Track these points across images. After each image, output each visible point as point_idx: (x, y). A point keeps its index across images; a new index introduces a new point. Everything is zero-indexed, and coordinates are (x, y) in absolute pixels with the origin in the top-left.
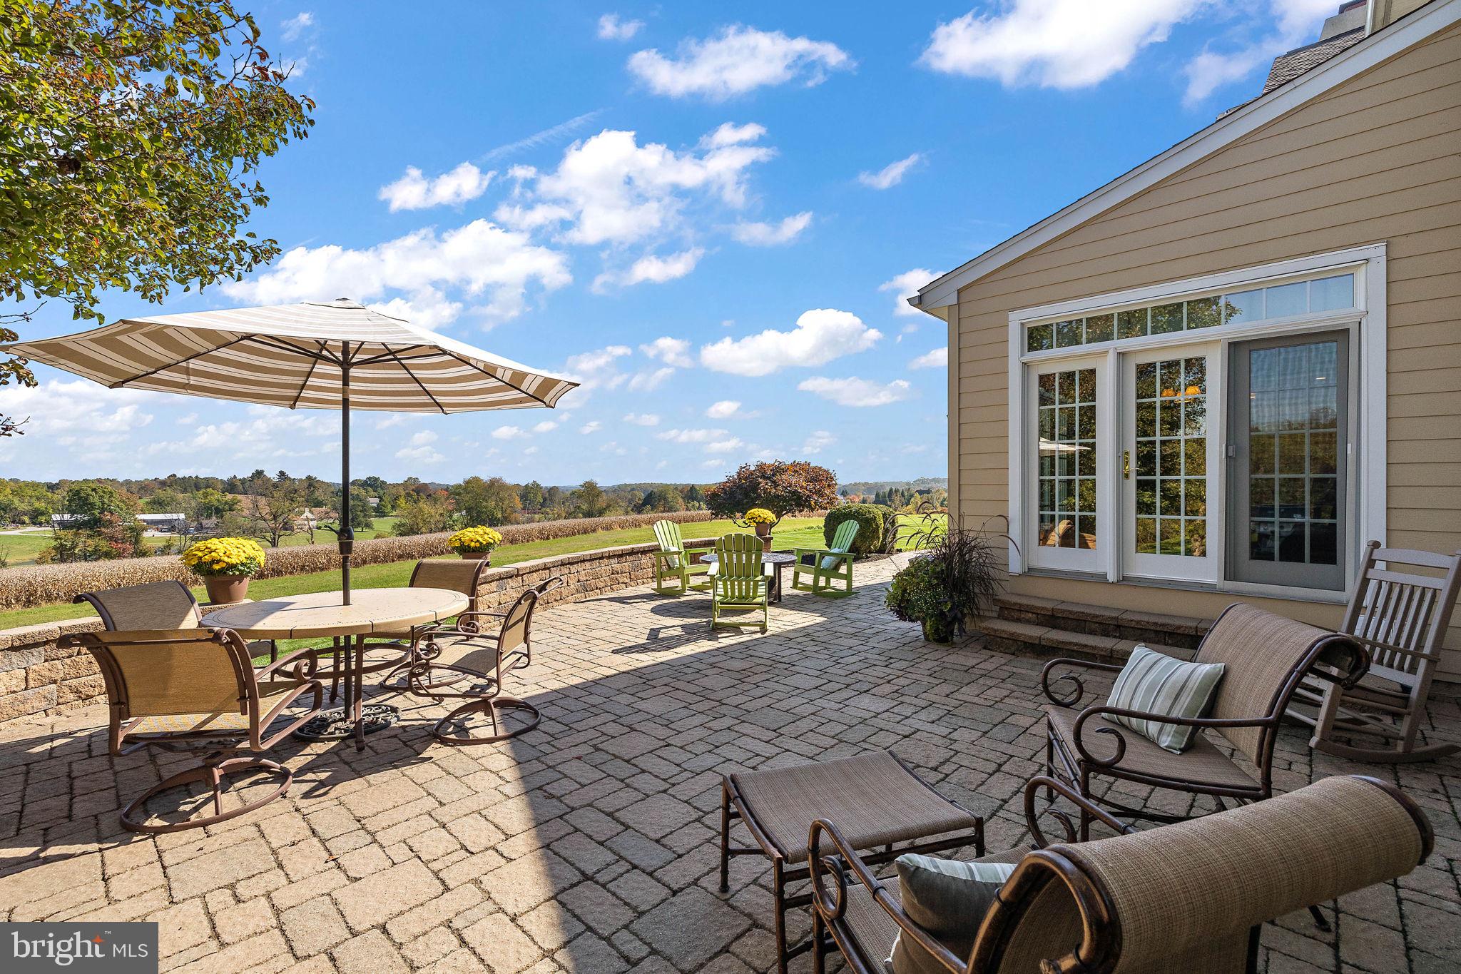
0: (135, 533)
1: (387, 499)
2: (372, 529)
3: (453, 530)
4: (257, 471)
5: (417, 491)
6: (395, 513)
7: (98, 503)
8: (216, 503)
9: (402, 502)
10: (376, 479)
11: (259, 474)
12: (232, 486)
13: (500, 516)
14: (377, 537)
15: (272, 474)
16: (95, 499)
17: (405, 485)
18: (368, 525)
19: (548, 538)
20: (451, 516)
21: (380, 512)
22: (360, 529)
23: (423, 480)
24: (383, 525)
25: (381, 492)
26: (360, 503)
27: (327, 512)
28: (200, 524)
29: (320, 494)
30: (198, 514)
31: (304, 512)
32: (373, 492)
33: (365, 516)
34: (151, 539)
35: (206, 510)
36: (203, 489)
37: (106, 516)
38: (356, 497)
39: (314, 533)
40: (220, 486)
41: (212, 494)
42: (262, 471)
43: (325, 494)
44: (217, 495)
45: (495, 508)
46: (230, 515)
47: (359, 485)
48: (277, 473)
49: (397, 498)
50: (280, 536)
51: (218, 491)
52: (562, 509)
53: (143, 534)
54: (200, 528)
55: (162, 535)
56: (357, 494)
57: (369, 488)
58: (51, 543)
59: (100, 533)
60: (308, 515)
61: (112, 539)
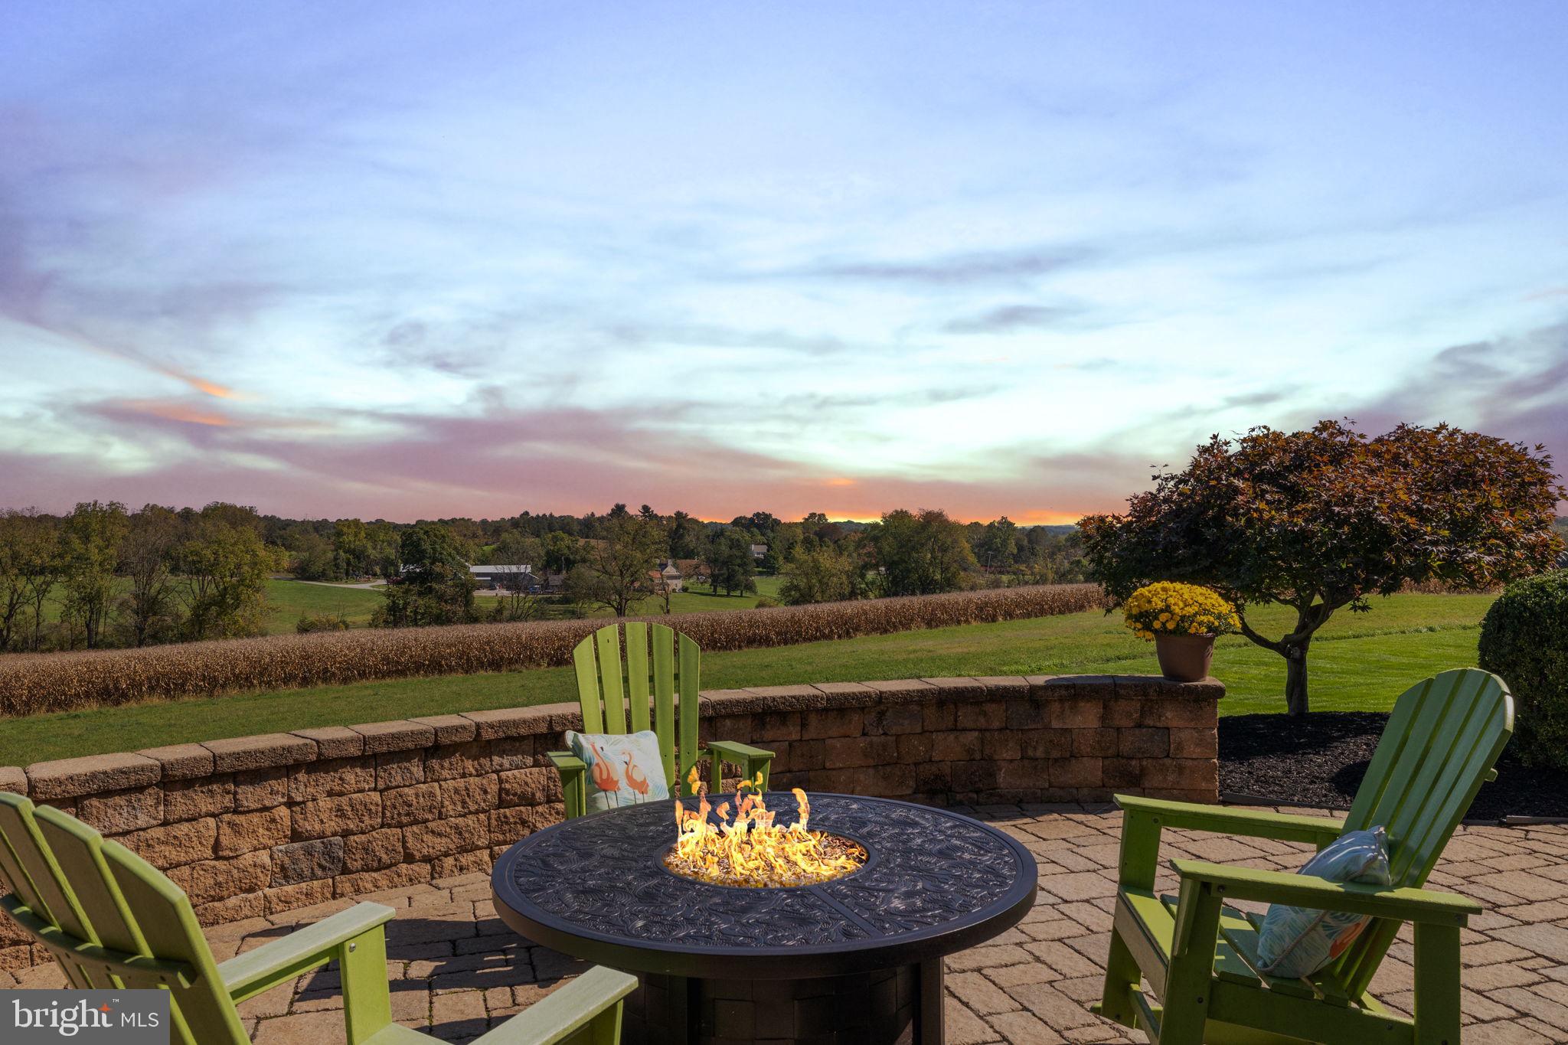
0: (466, 589)
1: (777, 545)
2: (755, 593)
3: (866, 597)
4: (617, 506)
5: (821, 533)
6: (787, 568)
7: (429, 550)
8: (566, 551)
9: (799, 551)
10: (767, 516)
11: (619, 509)
12: (588, 526)
13: (938, 577)
14: (761, 605)
15: (634, 510)
16: (426, 546)
17: (804, 526)
18: (750, 588)
19: (994, 619)
20: (863, 576)
21: (768, 567)
22: (738, 593)
23: (831, 520)
24: (768, 587)
25: (771, 535)
26: (737, 553)
27: (697, 567)
28: (546, 580)
29: (690, 540)
30: (546, 567)
31: (666, 566)
32: (759, 537)
33: (746, 573)
34: (487, 599)
35: (555, 561)
36: (554, 531)
37: (437, 568)
38: (735, 544)
39: (671, 598)
40: (576, 528)
41: (562, 539)
42: (623, 506)
43: (698, 539)
44: (567, 540)
45: (931, 564)
46: (581, 569)
47: (743, 526)
48: (640, 508)
49: (791, 546)
50: (627, 600)
51: (571, 534)
52: (1050, 565)
53: (476, 593)
54: (546, 586)
55: (506, 593)
56: (738, 540)
57: (755, 530)
58: (385, 601)
59: (430, 590)
60: (670, 570)
61: (441, 598)
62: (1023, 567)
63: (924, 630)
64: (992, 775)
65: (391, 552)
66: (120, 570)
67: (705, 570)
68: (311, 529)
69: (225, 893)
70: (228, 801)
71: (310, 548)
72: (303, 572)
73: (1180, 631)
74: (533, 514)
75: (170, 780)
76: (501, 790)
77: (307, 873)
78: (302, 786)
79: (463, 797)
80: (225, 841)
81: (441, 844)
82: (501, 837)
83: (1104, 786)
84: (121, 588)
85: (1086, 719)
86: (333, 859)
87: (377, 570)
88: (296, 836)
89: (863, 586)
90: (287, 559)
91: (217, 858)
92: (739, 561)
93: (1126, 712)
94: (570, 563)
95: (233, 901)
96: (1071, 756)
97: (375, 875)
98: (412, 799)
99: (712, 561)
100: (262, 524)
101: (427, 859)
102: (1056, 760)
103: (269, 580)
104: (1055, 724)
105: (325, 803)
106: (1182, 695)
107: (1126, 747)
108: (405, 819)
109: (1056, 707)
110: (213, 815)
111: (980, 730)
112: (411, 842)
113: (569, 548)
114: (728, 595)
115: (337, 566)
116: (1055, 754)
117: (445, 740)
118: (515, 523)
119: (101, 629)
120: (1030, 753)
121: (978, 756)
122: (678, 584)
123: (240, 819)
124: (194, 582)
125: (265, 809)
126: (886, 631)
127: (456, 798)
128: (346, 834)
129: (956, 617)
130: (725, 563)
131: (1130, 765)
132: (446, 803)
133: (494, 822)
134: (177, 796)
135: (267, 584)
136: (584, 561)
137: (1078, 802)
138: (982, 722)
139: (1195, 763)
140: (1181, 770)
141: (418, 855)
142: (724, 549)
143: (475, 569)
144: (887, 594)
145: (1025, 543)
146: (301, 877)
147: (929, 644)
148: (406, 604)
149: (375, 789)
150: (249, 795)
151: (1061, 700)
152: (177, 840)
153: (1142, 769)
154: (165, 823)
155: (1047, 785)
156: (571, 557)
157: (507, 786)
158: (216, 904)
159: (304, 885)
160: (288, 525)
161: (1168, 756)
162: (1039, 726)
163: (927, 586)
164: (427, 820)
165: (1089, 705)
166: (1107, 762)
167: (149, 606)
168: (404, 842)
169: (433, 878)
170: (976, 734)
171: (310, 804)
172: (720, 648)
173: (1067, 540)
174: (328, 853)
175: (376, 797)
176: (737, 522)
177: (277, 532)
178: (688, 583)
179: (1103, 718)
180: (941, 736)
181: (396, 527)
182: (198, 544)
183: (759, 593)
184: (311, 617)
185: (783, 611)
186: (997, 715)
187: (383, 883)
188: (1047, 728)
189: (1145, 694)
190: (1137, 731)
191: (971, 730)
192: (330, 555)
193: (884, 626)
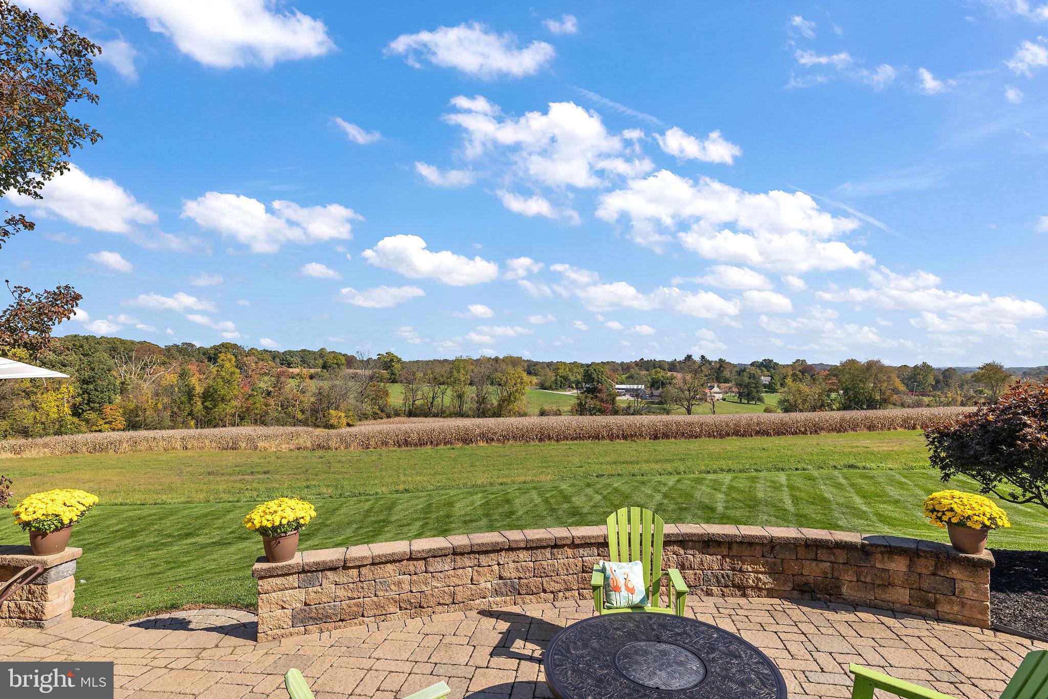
0: (612, 398)
1: (777, 377)
2: (763, 403)
3: (831, 409)
5: (803, 371)
6: (782, 390)
7: (596, 378)
8: (662, 379)
9: (789, 381)
10: (771, 361)
11: (689, 357)
12: (673, 366)
13: (878, 398)
14: (766, 411)
15: (697, 358)
16: (595, 376)
17: (793, 366)
18: (760, 400)
20: (828, 396)
21: (771, 389)
22: (754, 402)
23: (809, 362)
24: (771, 400)
25: (773, 371)
26: (753, 381)
27: (730, 388)
28: (652, 393)
29: (726, 373)
30: (652, 386)
31: (714, 387)
32: (766, 372)
33: (758, 392)
34: (623, 401)
35: (655, 384)
36: (656, 368)
37: (600, 386)
38: (752, 376)
39: (716, 404)
40: (667, 366)
41: (660, 372)
42: (691, 356)
43: (731, 373)
44: (662, 373)
45: (873, 390)
46: (669, 388)
47: (757, 366)
48: (700, 357)
49: (785, 377)
50: (692, 405)
51: (664, 370)
52: (959, 392)
53: (618, 398)
54: (652, 395)
55: (632, 399)
56: (753, 374)
57: (764, 369)
58: (577, 401)
59: (596, 397)
60: (716, 389)
61: (602, 400)
62: (939, 393)
63: (866, 431)
64: (839, 588)
65: (579, 377)
66: (471, 384)
67: (735, 389)
68: (545, 366)
69: (475, 598)
70: (476, 562)
71: (545, 375)
72: (543, 386)
73: (962, 524)
74: (645, 359)
75: (456, 553)
76: (583, 565)
77: (505, 593)
78: (503, 558)
79: (567, 567)
80: (475, 578)
81: (557, 587)
82: (583, 586)
83: (910, 605)
84: (471, 392)
85: (899, 566)
86: (515, 589)
87: (574, 385)
88: (501, 578)
89: (829, 401)
90: (535, 380)
91: (472, 584)
92: (754, 385)
93: (925, 566)
94: (663, 384)
95: (477, 602)
96: (889, 584)
97: (530, 596)
98: (546, 566)
99: (739, 385)
100: (526, 365)
101: (552, 592)
102: (879, 585)
103: (528, 389)
104: (878, 565)
105: (512, 565)
106: (964, 562)
107: (925, 585)
108: (543, 575)
109: (879, 556)
110: (471, 567)
111: (831, 562)
112: (545, 583)
113: (663, 376)
114: (748, 403)
115: (556, 383)
116: (878, 582)
117: (559, 543)
118: (636, 363)
119: (464, 409)
120: (863, 579)
121: (830, 576)
122: (720, 396)
123: (480, 569)
124: (499, 390)
125: (489, 566)
126: (839, 431)
127: (564, 567)
128: (520, 578)
129: (890, 425)
130: (746, 386)
131: (928, 596)
132: (560, 569)
133: (580, 579)
134: (458, 558)
135: (527, 391)
136: (670, 383)
137: (893, 611)
138: (832, 558)
139: (974, 602)
140: (963, 605)
141: (548, 591)
142: (746, 380)
143: (617, 386)
144: (845, 408)
145: (941, 377)
146: (502, 595)
147: (867, 443)
148: (586, 403)
149: (531, 561)
150: (484, 560)
151: (882, 553)
152: (458, 576)
153: (936, 600)
154: (454, 569)
155: (873, 598)
156: (664, 381)
157: (586, 564)
158: (472, 602)
159: (503, 598)
160: (536, 364)
161: (954, 595)
162: (868, 565)
163: (872, 404)
164: (552, 576)
165: (900, 558)
166: (912, 592)
167: (482, 400)
168: (542, 584)
169: (554, 601)
170: (829, 564)
171: (506, 565)
172: (740, 435)
173: (972, 377)
174: (512, 586)
175: (531, 564)
176: (753, 364)
177: (532, 368)
178: (726, 396)
179: (909, 567)
180: (808, 562)
181: (582, 365)
182: (499, 374)
183: (766, 403)
184: (546, 407)
185: (779, 416)
186: (841, 557)
187: (534, 600)
188: (873, 567)
189: (938, 558)
190: (932, 577)
191: (826, 562)
192: (554, 378)
193: (840, 428)
